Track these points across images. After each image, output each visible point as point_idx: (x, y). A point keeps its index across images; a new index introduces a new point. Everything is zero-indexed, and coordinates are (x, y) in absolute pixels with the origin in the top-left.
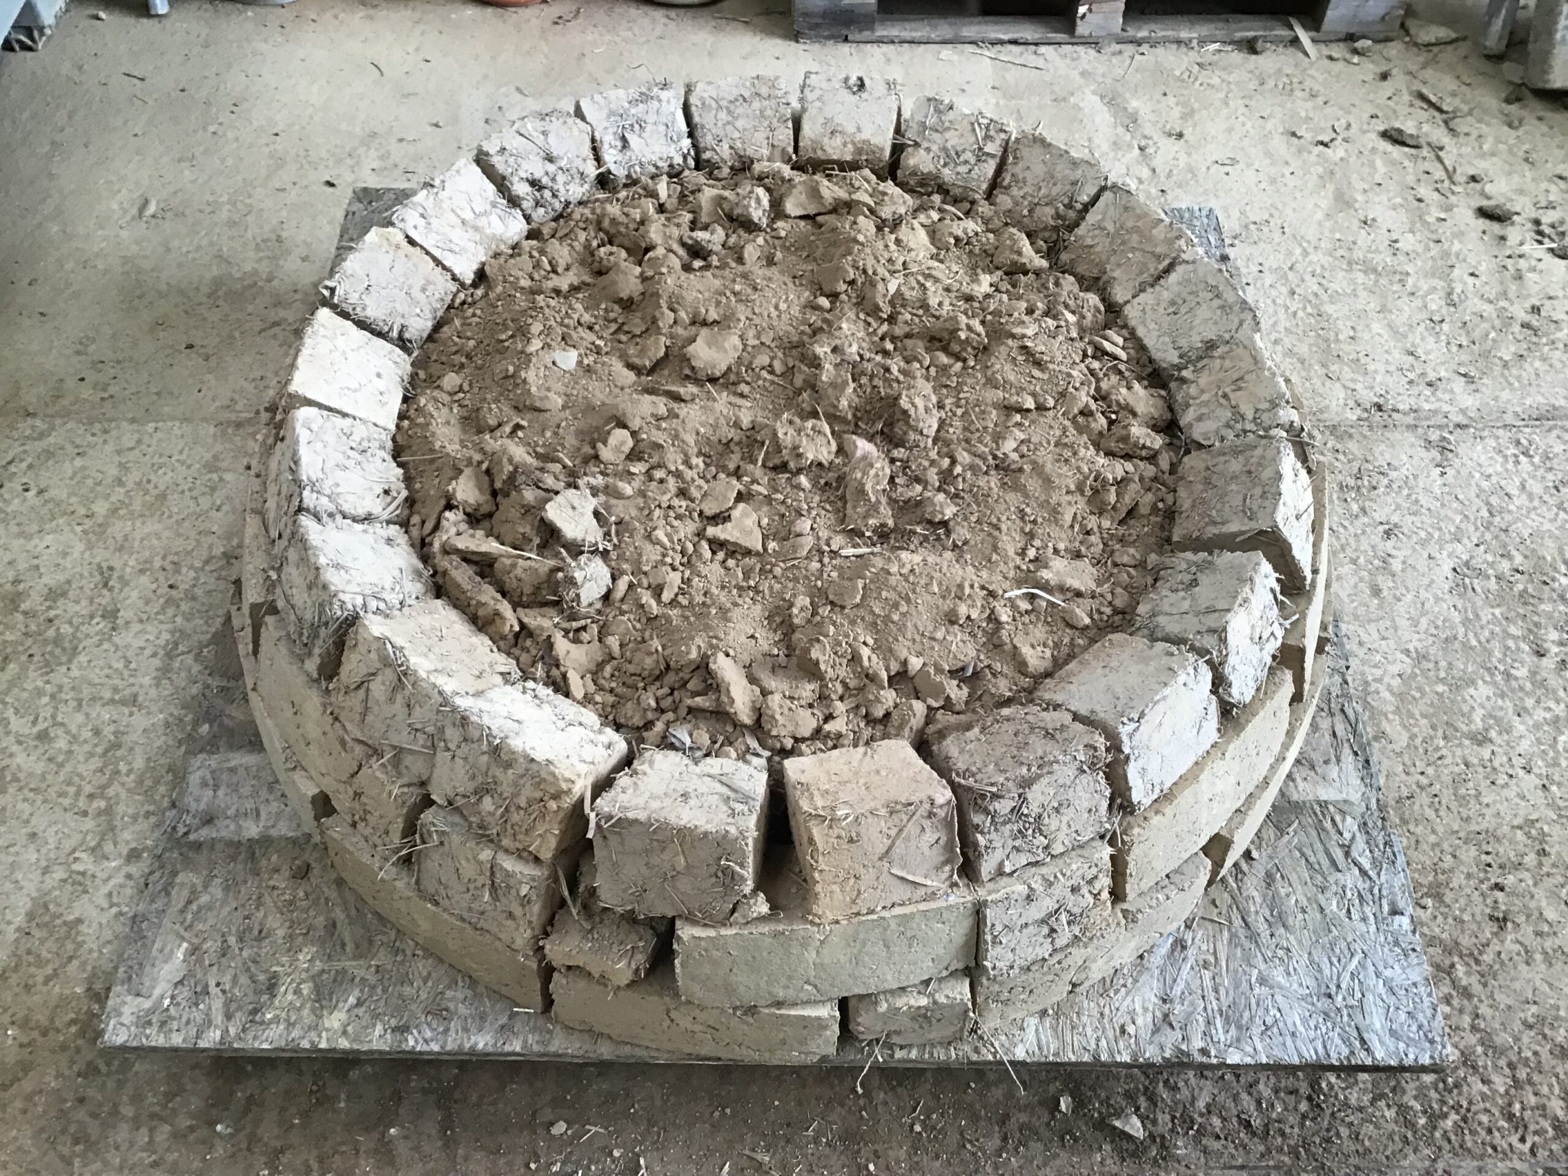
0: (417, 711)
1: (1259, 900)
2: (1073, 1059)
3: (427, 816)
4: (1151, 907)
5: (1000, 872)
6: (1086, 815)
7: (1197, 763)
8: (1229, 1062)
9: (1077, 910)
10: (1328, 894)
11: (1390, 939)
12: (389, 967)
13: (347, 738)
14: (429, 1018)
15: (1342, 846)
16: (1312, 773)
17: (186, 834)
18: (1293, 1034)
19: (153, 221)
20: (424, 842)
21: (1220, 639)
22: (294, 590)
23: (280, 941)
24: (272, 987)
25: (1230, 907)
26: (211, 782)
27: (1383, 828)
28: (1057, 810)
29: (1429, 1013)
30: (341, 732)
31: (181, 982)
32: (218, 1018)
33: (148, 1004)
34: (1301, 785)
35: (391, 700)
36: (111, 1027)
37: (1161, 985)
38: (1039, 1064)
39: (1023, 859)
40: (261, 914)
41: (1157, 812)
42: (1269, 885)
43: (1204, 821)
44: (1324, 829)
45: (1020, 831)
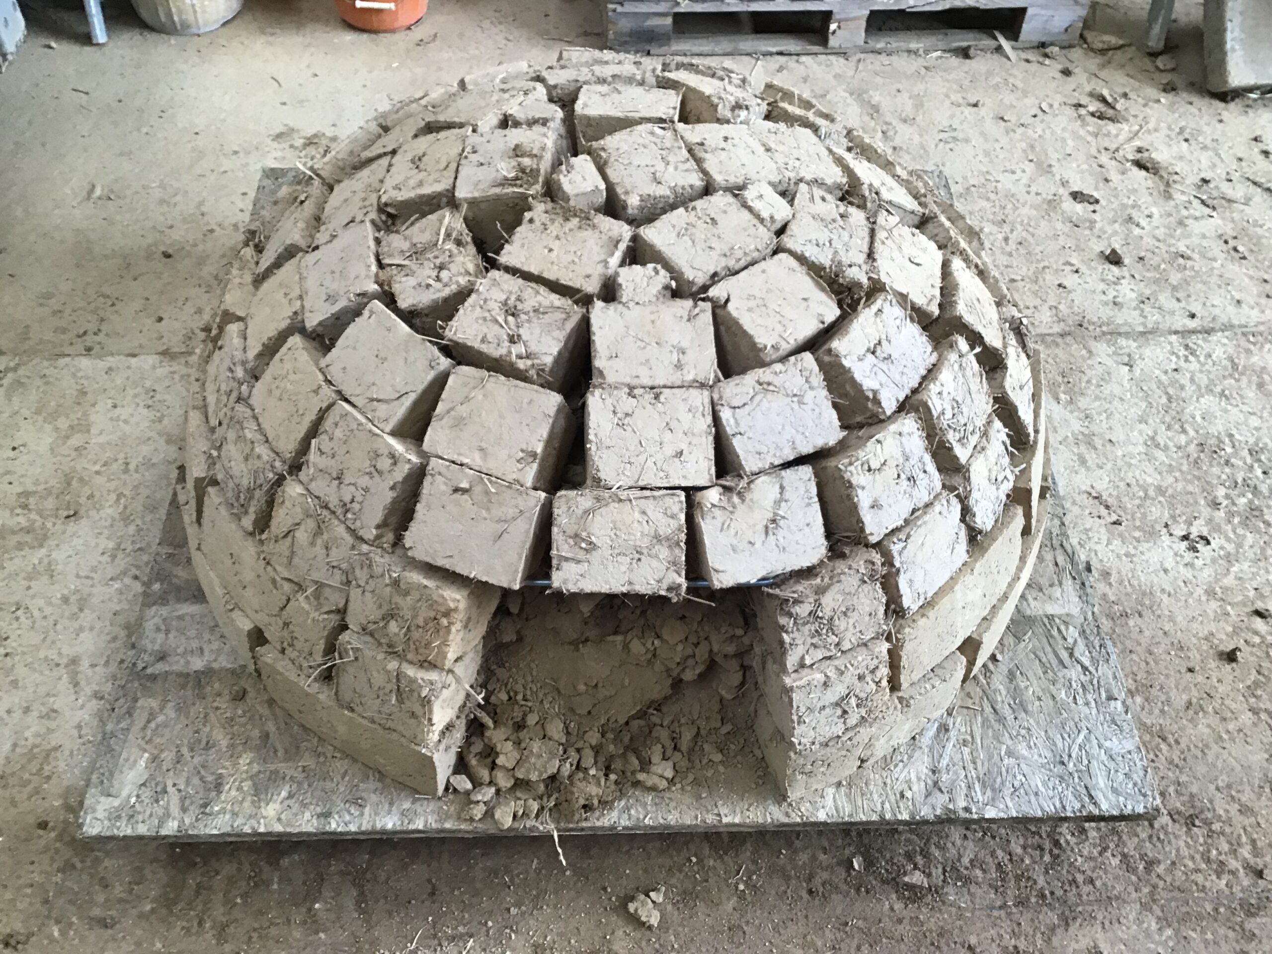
0: (334, 552)
1: (1004, 692)
2: (864, 819)
3: (345, 637)
4: (920, 694)
5: (802, 665)
6: (867, 618)
7: (952, 578)
8: (987, 816)
9: (863, 695)
10: (1058, 686)
11: (1108, 718)
12: (313, 767)
13: (278, 579)
14: (347, 805)
15: (1067, 649)
16: (1041, 594)
17: (144, 668)
18: (1036, 794)
19: (100, 202)
20: (341, 658)
21: (965, 478)
22: (233, 463)
23: (224, 749)
24: (218, 786)
25: (982, 698)
26: (163, 627)
27: (1098, 634)
28: (845, 614)
29: (1141, 773)
30: (272, 574)
31: (144, 784)
32: (175, 810)
33: (116, 803)
34: (1033, 603)
35: (313, 544)
36: (88, 821)
37: (930, 760)
38: (838, 824)
39: (819, 654)
40: (207, 729)
41: (923, 615)
42: (1011, 681)
43: (959, 625)
44: (1052, 636)
45: (817, 631)
